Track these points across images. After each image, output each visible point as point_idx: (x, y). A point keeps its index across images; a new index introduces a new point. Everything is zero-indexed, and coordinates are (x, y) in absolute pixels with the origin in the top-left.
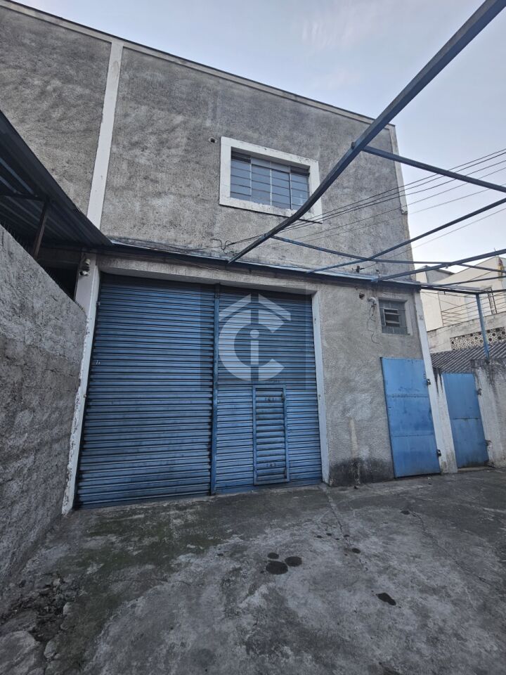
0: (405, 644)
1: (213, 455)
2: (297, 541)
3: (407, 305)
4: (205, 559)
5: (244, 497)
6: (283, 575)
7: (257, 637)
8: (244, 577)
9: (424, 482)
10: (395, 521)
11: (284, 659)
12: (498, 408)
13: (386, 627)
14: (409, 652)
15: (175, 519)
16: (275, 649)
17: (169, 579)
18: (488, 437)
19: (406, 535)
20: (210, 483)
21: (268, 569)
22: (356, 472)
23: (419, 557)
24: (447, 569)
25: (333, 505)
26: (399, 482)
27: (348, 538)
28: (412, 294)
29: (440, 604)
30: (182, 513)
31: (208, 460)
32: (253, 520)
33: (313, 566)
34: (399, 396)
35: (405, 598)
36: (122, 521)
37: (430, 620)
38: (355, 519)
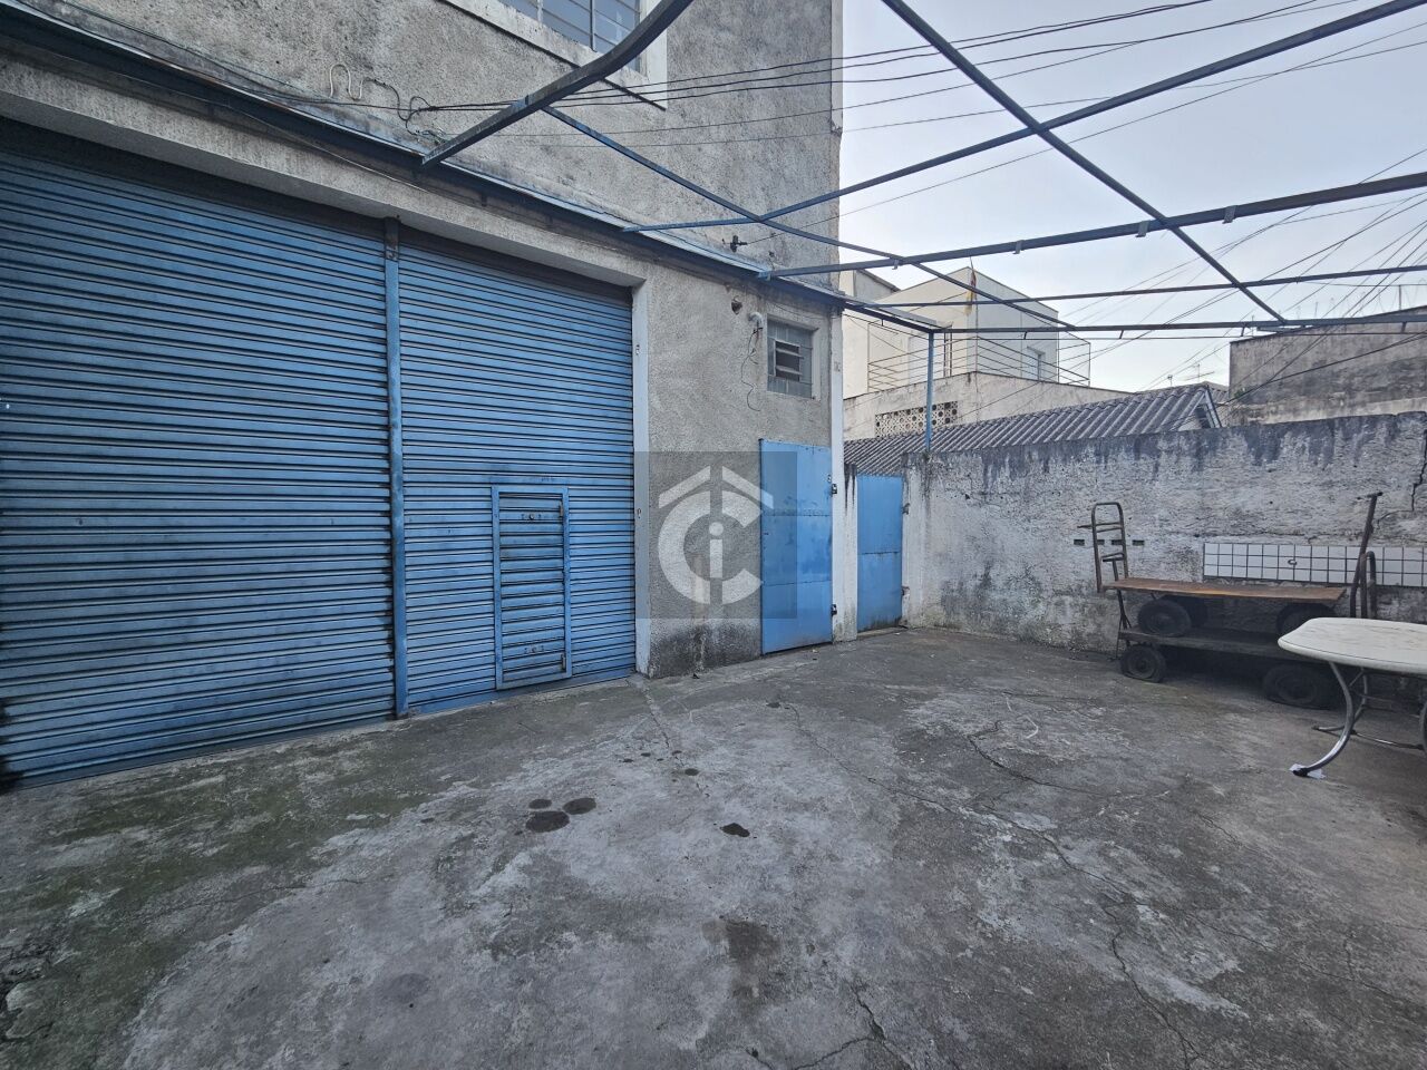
0: (759, 884)
1: (398, 638)
2: (588, 774)
3: (816, 337)
4: (394, 833)
5: (475, 713)
6: (560, 831)
7: (511, 932)
8: (483, 847)
9: (806, 658)
10: (757, 720)
11: (563, 951)
12: (928, 534)
13: (734, 868)
14: (764, 892)
15: (310, 773)
16: (547, 940)
17: (308, 883)
18: (905, 583)
19: (774, 736)
20: (394, 695)
21: (531, 826)
22: (698, 650)
23: (789, 765)
24: (827, 774)
25: (655, 708)
26: (767, 661)
27: (678, 755)
28: (829, 316)
29: (812, 822)
30: (324, 760)
31: (387, 649)
32: (497, 751)
33: (616, 806)
34: (784, 514)
35: (762, 823)
36: (162, 797)
37: (797, 845)
38: (693, 726)
